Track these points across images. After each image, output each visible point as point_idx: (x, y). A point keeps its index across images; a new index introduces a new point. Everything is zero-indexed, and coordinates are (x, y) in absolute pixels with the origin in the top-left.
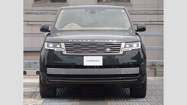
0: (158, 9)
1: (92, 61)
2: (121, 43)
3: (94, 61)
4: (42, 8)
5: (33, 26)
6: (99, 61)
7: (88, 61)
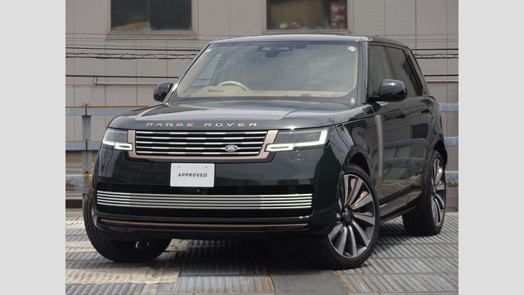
0: (416, 45)
1: (190, 175)
2: (265, 132)
3: (194, 175)
4: (130, 44)
5: (109, 88)
6: (205, 175)
7: (180, 175)
